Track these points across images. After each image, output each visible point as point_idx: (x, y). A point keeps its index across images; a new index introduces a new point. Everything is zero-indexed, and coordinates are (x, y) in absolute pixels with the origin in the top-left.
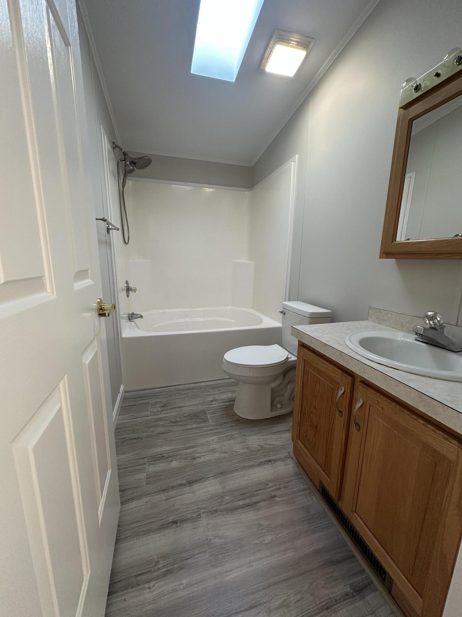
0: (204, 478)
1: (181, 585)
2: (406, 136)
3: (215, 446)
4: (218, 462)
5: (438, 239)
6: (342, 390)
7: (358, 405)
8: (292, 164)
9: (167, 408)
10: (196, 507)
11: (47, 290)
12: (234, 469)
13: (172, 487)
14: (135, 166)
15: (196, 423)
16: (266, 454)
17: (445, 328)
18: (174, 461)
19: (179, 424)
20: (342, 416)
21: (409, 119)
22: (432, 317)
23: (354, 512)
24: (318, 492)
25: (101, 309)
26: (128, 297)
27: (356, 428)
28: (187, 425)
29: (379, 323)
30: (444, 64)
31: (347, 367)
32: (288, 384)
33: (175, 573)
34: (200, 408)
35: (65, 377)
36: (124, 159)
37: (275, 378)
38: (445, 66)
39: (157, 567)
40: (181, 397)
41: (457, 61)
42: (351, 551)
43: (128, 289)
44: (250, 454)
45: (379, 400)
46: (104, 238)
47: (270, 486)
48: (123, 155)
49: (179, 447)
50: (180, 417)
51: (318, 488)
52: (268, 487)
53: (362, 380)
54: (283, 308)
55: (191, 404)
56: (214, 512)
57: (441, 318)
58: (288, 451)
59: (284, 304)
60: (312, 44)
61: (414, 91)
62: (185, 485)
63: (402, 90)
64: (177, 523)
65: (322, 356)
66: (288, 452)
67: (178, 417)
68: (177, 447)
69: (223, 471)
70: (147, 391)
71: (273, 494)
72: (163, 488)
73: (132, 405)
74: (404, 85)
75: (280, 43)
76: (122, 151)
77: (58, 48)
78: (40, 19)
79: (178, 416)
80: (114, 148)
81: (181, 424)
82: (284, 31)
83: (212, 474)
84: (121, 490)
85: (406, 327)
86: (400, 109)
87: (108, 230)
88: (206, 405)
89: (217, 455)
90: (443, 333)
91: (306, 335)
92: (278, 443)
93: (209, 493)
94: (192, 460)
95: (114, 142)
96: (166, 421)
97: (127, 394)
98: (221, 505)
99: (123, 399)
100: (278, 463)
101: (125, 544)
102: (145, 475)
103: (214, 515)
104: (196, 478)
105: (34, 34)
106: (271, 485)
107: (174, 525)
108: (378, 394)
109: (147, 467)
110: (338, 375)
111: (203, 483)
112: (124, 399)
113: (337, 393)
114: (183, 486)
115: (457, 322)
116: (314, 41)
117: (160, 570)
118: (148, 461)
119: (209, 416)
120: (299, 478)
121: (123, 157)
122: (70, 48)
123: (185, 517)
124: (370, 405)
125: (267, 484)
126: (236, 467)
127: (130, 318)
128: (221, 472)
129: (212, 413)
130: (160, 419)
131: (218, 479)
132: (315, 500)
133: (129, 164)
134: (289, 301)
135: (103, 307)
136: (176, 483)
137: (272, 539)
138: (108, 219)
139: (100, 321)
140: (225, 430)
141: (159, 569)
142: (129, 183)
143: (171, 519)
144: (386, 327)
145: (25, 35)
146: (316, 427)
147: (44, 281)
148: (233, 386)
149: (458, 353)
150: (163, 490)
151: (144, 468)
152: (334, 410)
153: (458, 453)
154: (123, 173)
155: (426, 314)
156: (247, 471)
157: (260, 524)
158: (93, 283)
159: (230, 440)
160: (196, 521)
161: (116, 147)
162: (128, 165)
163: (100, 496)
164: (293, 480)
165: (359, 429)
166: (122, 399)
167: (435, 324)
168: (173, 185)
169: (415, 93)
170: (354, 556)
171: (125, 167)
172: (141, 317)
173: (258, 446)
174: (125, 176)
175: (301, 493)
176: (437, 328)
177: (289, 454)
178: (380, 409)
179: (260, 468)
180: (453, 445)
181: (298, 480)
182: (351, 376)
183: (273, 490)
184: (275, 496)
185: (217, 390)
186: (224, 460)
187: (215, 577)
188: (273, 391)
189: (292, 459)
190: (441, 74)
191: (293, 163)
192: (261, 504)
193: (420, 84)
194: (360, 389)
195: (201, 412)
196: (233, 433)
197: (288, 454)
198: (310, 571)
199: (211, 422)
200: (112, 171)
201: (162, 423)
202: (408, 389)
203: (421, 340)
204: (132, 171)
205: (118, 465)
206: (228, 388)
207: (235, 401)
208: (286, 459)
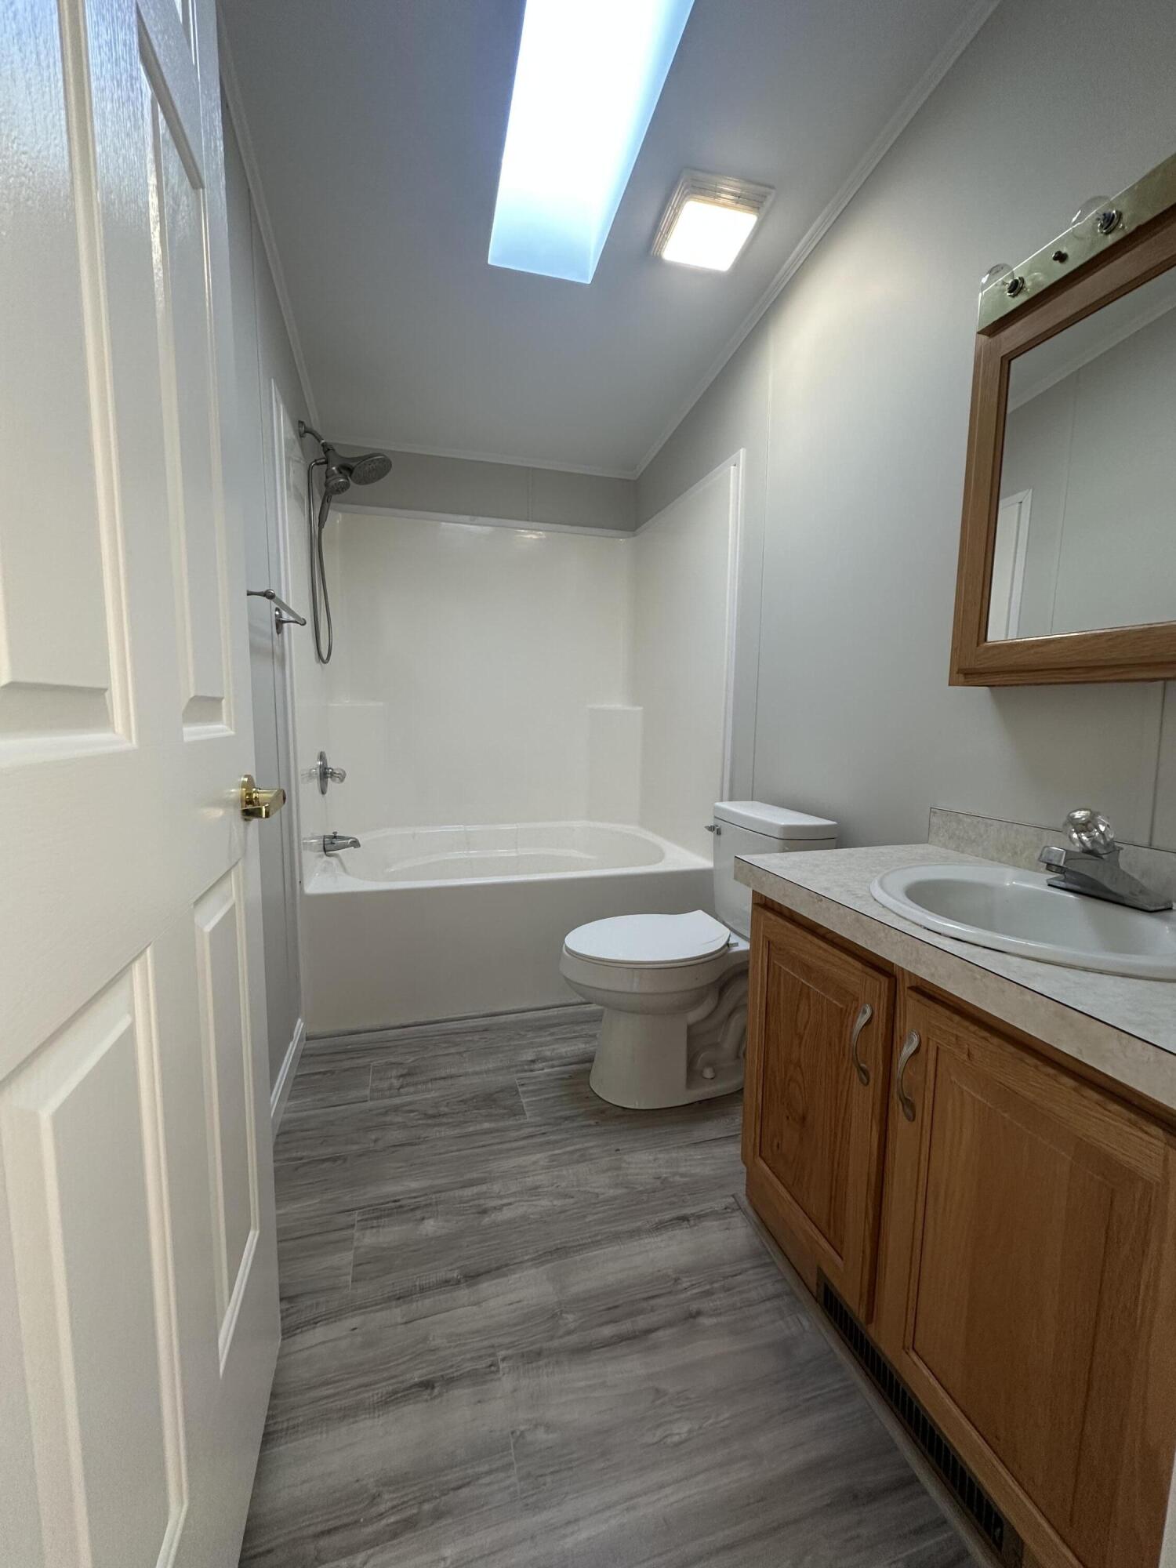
0: (507, 1265)
1: (439, 1561)
2: (996, 395)
3: (542, 1178)
4: (545, 1222)
5: (1088, 633)
6: (865, 1012)
7: (908, 1050)
8: (732, 472)
9: (415, 1079)
10: (486, 1343)
11: (114, 728)
12: (590, 1240)
13: (422, 1290)
14: (350, 476)
15: (489, 1117)
16: (674, 1199)
17: (1121, 851)
18: (430, 1218)
19: (444, 1120)
20: (868, 1083)
21: (1002, 357)
22: (1085, 824)
23: (911, 1349)
24: (814, 1301)
25: (250, 802)
26: (323, 792)
27: (905, 1113)
28: (466, 1122)
29: (957, 849)
30: (1073, 233)
31: (875, 952)
32: (730, 1015)
33: (423, 1527)
34: (502, 1080)
35: (149, 951)
36: (324, 460)
37: (697, 997)
38: (1076, 237)
39: (374, 1511)
40: (453, 1050)
41: (1102, 226)
42: (907, 1465)
43: (325, 774)
44: (632, 1201)
45: (958, 1034)
46: (267, 643)
47: (684, 1285)
48: (324, 450)
49: (443, 1181)
50: (448, 1103)
51: (814, 1289)
52: (680, 1287)
53: (914, 984)
54: (715, 817)
55: (477, 1069)
56: (532, 1357)
57: (1108, 826)
58: (731, 1194)
59: (717, 809)
60: (770, 199)
61: (1008, 294)
62: (456, 1284)
63: (980, 294)
64: (433, 1388)
65: (813, 929)
66: (733, 1196)
67: (445, 1103)
68: (437, 1182)
69: (559, 1246)
70: (364, 1037)
71: (694, 1306)
72: (398, 1292)
73: (324, 1073)
74: (984, 280)
75: (695, 196)
76: (319, 441)
77: (173, 188)
78: (136, 120)
79: (445, 1100)
80: (301, 436)
81: (451, 1120)
82: (703, 171)
83: (529, 1254)
84: (285, 1295)
85: (1024, 855)
86: (981, 336)
87: (279, 623)
88: (517, 1072)
89: (545, 1203)
90: (1117, 864)
91: (771, 875)
92: (706, 1171)
93: (520, 1305)
94: (476, 1215)
95: (302, 420)
96: (412, 1114)
97: (313, 1044)
98: (552, 1338)
99: (302, 1057)
100: (707, 1224)
101: (289, 1445)
102: (352, 1258)
103: (534, 1365)
104: (486, 1263)
105: (121, 149)
106: (689, 1284)
107: (424, 1393)
108: (957, 1018)
109: (357, 1235)
110: (852, 974)
111: (505, 1279)
112: (304, 1057)
113: (854, 1021)
114: (452, 1285)
115: (1151, 838)
116: (773, 191)
117: (384, 1518)
118: (360, 1218)
119: (524, 1101)
120: (762, 1266)
121: (324, 455)
122: (204, 194)
123: (456, 1371)
124: (938, 1048)
125: (677, 1280)
126: (596, 1235)
127: (327, 847)
128: (554, 1248)
129: (532, 1091)
130: (396, 1109)
131: (548, 1266)
132: (806, 1323)
133: (336, 472)
134: (731, 799)
135: (256, 797)
136: (433, 1278)
137: (690, 1431)
138: (281, 594)
139: (246, 829)
140: (564, 1136)
141: (381, 1516)
142: (336, 518)
143: (416, 1377)
144: (974, 857)
145: (98, 149)
146: (804, 1118)
147: (108, 702)
148: (588, 1022)
149: (1157, 914)
150: (398, 1296)
151: (352, 1238)
152: (847, 1069)
153: (1166, 1160)
154: (320, 493)
155: (1069, 816)
156: (623, 1244)
157: (657, 1391)
158: (232, 733)
159: (578, 1162)
160: (485, 1382)
161: (306, 432)
162: (333, 474)
163: (226, 1298)
164: (746, 1270)
165: (911, 1115)
166: (299, 1057)
167: (1094, 841)
168: (443, 524)
169: (1010, 298)
170: (913, 1480)
171: (327, 477)
172: (356, 844)
173: (655, 1178)
174: (326, 500)
175: (768, 1305)
176: (1101, 851)
177: (736, 1200)
178: (965, 1057)
179: (659, 1239)
180: (1152, 1140)
181: (762, 1270)
182: (886, 976)
183: (694, 1298)
184: (699, 1313)
185: (548, 1033)
186: (562, 1216)
187: (533, 1537)
188: (693, 1035)
189: (745, 1212)
190: (1069, 256)
191: (732, 467)
192: (660, 1333)
193: (1022, 279)
194: (911, 1005)
195: (502, 1091)
196: (586, 1145)
197: (732, 1200)
198: (796, 1521)
199: (529, 1117)
200: (295, 487)
201: (399, 1119)
202: (1028, 996)
203: (1062, 884)
204: (344, 488)
205: (279, 1230)
206: (578, 1028)
207: (595, 1062)
208: (728, 1212)
